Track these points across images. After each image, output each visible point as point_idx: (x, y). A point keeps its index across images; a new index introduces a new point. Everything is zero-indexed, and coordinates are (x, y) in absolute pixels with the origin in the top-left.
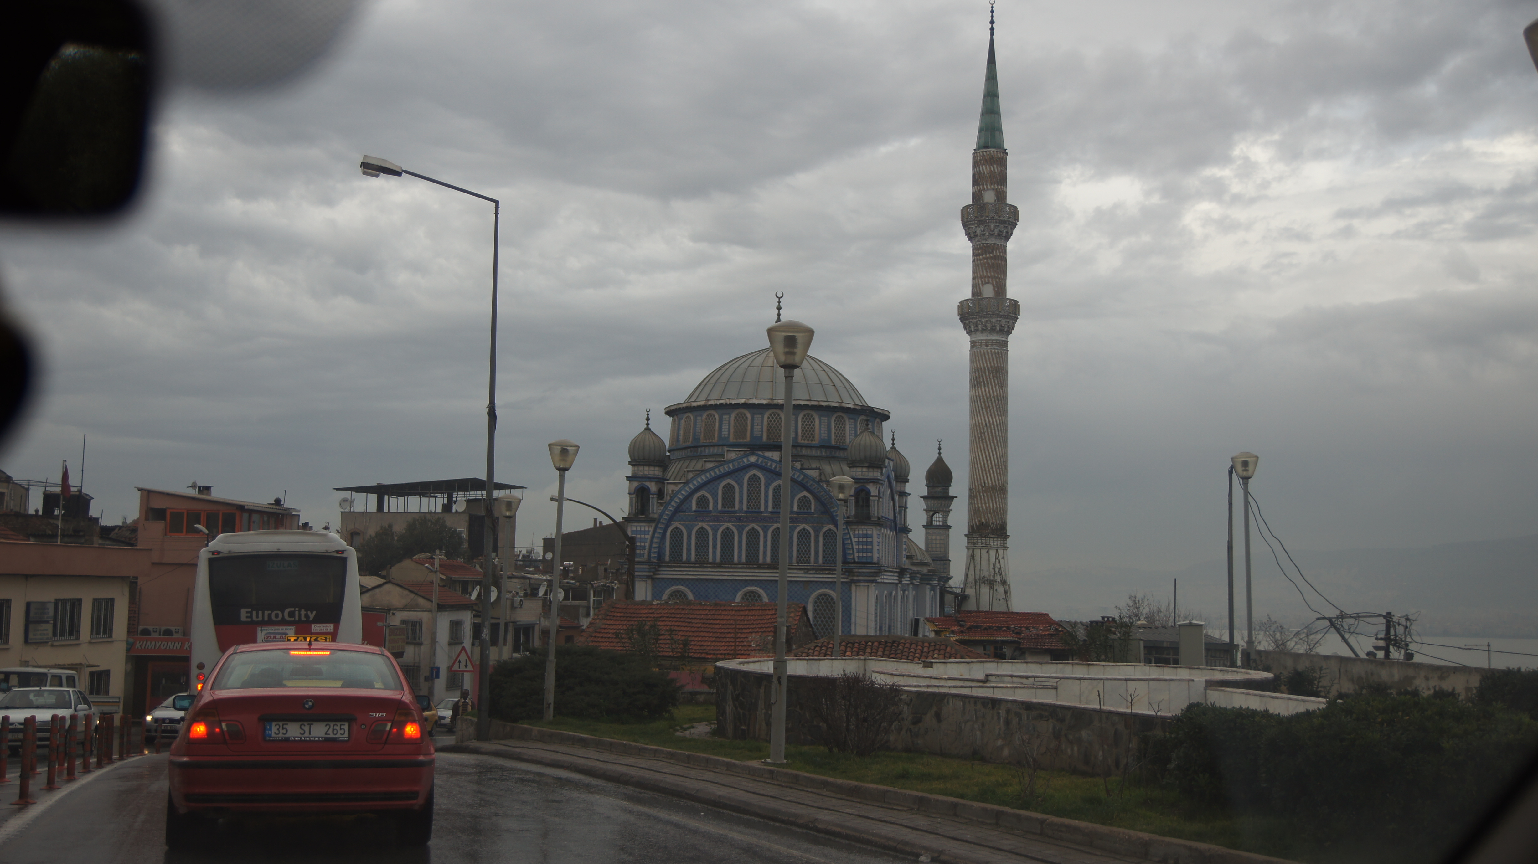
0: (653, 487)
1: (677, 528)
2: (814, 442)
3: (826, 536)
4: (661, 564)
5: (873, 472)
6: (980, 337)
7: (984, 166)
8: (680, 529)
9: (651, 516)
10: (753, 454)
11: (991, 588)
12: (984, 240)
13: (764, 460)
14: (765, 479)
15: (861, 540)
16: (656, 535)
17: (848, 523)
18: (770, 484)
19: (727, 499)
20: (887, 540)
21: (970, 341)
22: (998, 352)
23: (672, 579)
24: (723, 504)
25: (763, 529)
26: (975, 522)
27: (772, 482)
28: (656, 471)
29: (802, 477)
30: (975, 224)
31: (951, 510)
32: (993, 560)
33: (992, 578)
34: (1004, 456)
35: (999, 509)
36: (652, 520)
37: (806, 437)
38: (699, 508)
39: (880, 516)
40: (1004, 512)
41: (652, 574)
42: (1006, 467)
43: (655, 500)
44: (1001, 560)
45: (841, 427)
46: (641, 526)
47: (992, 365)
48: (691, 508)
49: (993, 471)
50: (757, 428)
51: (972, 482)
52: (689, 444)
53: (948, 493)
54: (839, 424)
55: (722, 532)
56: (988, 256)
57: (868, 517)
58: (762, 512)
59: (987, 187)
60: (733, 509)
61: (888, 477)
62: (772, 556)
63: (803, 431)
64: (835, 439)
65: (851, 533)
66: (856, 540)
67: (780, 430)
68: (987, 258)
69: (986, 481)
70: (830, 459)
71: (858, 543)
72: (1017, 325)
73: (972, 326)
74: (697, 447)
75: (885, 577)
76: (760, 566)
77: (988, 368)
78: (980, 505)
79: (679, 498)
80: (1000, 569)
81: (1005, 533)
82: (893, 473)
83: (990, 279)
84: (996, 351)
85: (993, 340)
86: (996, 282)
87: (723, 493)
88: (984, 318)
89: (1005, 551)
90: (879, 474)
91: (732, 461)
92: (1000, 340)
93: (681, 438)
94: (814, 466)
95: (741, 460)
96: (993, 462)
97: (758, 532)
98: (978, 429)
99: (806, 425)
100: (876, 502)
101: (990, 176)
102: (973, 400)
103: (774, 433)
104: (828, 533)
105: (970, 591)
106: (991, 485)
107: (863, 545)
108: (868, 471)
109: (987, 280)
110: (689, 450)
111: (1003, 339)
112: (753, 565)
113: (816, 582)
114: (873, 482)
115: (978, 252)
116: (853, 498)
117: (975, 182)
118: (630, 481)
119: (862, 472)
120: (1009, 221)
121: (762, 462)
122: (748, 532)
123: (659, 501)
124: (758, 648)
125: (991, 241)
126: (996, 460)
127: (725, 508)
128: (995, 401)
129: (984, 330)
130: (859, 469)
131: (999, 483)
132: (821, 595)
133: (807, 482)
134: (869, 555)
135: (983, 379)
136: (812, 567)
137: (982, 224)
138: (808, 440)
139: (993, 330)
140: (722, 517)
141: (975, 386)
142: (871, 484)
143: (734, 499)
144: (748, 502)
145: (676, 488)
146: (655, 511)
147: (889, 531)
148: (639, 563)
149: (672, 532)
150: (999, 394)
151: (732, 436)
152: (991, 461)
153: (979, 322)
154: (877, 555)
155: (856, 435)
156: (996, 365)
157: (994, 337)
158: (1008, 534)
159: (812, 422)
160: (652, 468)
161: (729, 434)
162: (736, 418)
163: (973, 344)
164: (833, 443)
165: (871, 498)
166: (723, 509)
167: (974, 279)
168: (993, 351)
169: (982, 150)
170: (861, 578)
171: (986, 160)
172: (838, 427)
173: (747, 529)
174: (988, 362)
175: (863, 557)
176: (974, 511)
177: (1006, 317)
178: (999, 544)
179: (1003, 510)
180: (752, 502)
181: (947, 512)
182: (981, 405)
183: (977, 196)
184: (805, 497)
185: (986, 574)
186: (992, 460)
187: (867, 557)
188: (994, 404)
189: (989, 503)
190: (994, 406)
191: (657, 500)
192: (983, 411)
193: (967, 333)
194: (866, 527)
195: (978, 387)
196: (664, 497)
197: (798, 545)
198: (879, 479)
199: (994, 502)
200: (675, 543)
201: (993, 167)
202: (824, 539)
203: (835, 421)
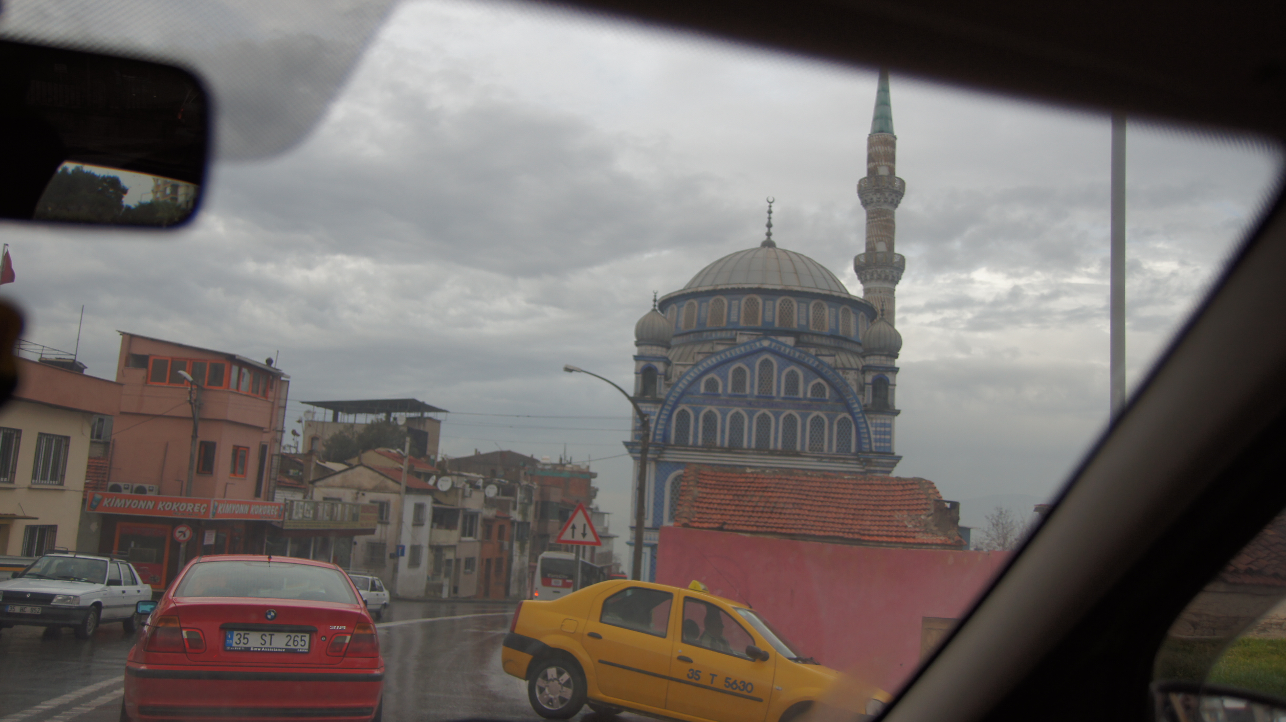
175: (880, 447)
184: (819, 384)
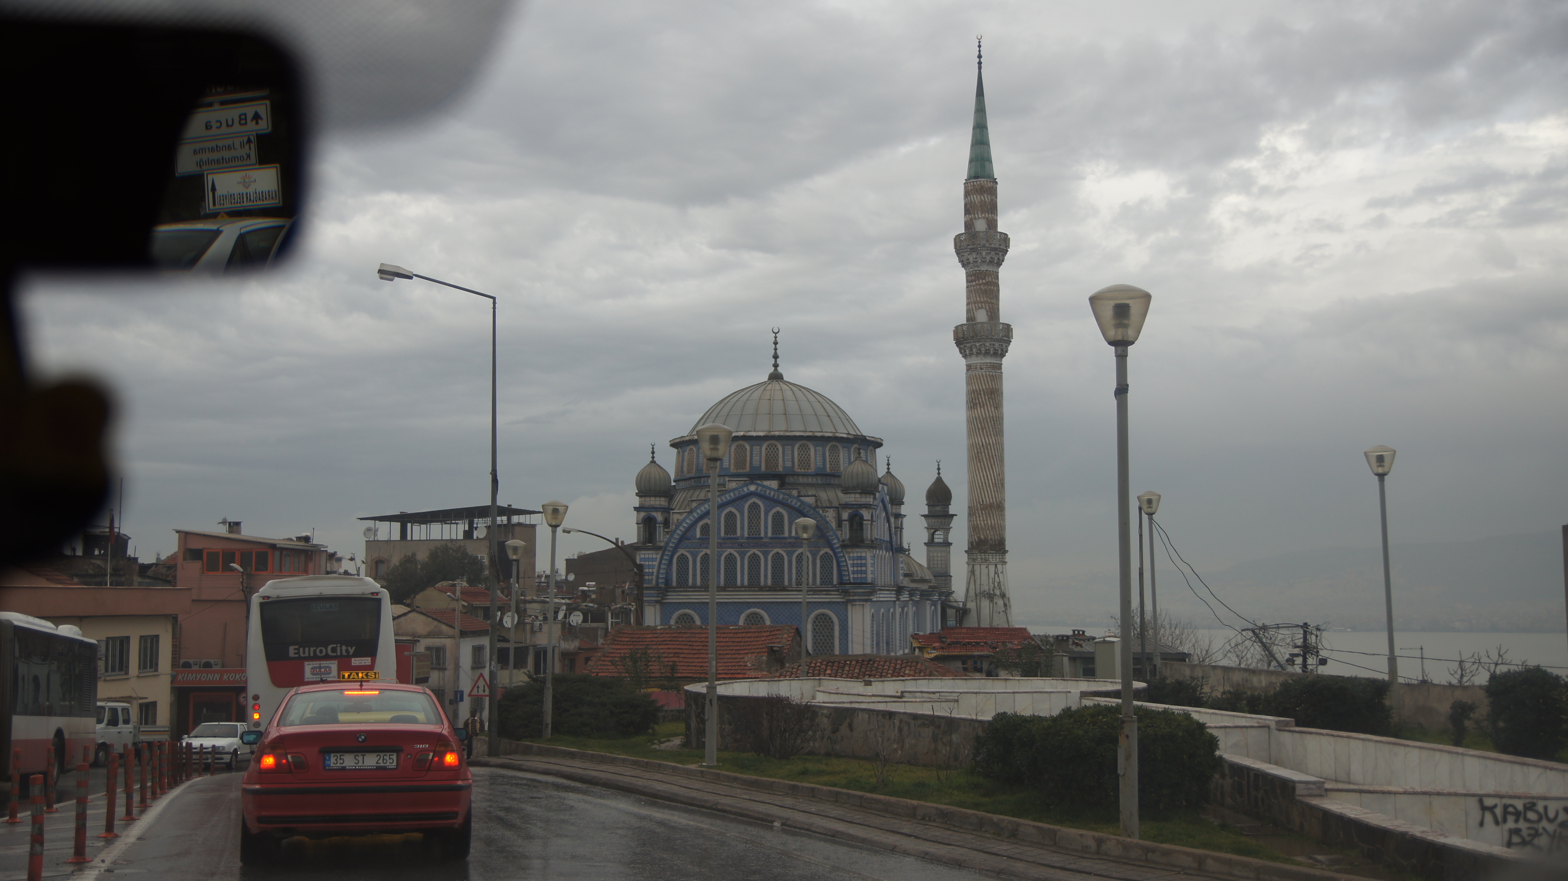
0: (659, 517)
1: (682, 555)
2: (810, 471)
3: (823, 559)
4: (668, 589)
5: (866, 497)
6: (975, 360)
7: (975, 196)
8: (685, 555)
9: (658, 544)
10: (752, 483)
11: (991, 601)
12: (976, 267)
13: (763, 489)
14: (764, 506)
15: (855, 562)
16: (663, 562)
17: (844, 546)
18: (769, 511)
19: (729, 526)
20: (883, 561)
21: (966, 365)
22: (992, 374)
23: (680, 603)
24: (725, 532)
25: (763, 554)
26: (975, 538)
27: (771, 509)
28: (662, 502)
29: (799, 504)
30: (967, 251)
31: (952, 528)
32: (992, 574)
33: (992, 592)
34: (1001, 474)
35: (997, 525)
36: (659, 548)
37: (803, 466)
38: (703, 535)
39: (873, 539)
40: (1002, 528)
41: (660, 599)
42: (1003, 485)
43: (662, 529)
44: (1000, 575)
45: (835, 456)
46: (648, 554)
47: (987, 387)
48: (696, 536)
49: (990, 489)
50: (756, 459)
51: (971, 501)
52: (693, 475)
53: (948, 511)
54: (834, 453)
55: (726, 558)
56: (981, 282)
57: (862, 541)
58: (762, 538)
59: (978, 216)
60: (735, 536)
61: (883, 501)
62: (773, 579)
63: (799, 460)
64: (830, 467)
65: (846, 556)
66: (851, 562)
67: (777, 460)
68: (980, 285)
69: (984, 499)
70: (826, 486)
71: (853, 565)
72: (1011, 348)
73: (967, 350)
74: (700, 478)
75: (881, 596)
76: (762, 589)
77: (983, 390)
78: (978, 522)
79: (684, 527)
80: (999, 583)
81: (1004, 548)
82: (888, 497)
83: (983, 304)
84: (991, 373)
85: (987, 363)
86: (989, 307)
87: (725, 521)
88: (978, 342)
89: (1004, 566)
90: (872, 500)
91: (733, 490)
92: (994, 363)
93: (685, 469)
94: (810, 494)
95: (741, 489)
96: (990, 481)
97: (759, 557)
98: (975, 449)
99: (802, 455)
100: (869, 526)
101: (981, 206)
102: (971, 421)
103: (772, 463)
104: (825, 556)
105: (971, 605)
106: (988, 503)
107: (857, 567)
108: (861, 497)
109: (980, 305)
110: (693, 480)
111: (997, 362)
112: (754, 588)
113: (815, 602)
114: (866, 507)
115: (971, 278)
116: (847, 522)
117: (967, 211)
118: (637, 511)
119: (855, 498)
120: (1000, 248)
121: (761, 491)
122: (749, 557)
123: (666, 530)
124: (753, 667)
125: (984, 268)
126: (993, 478)
127: (727, 535)
128: (991, 422)
129: (978, 354)
130: (853, 496)
131: (996, 501)
132: (819, 615)
133: (804, 509)
134: (864, 576)
135: (979, 401)
136: (810, 589)
137: (974, 252)
138: (804, 469)
139: (987, 353)
140: (725, 544)
141: (971, 407)
142: (864, 509)
143: (736, 526)
144: (749, 529)
145: (681, 517)
146: (662, 540)
147: (884, 551)
148: (647, 588)
149: (678, 558)
150: (994, 415)
151: (732, 467)
152: (988, 480)
153: (973, 346)
154: (872, 576)
155: (850, 463)
156: (991, 387)
157: (989, 360)
158: (1006, 549)
159: (807, 452)
160: (658, 499)
161: (730, 465)
162: (736, 449)
163: (969, 367)
164: (828, 470)
165: (864, 522)
166: (726, 536)
167: (968, 304)
168: (988, 373)
169: (973, 180)
170: (856, 598)
171: (977, 190)
172: (833, 456)
173: (749, 554)
174: (983, 384)
176: (974, 529)
177: (999, 340)
178: (998, 560)
179: (1001, 527)
180: (753, 529)
181: (947, 529)
182: (978, 425)
183: (968, 225)
185: (986, 588)
186: (990, 479)
187: (861, 578)
188: (990, 424)
189: (987, 520)
190: (990, 427)
191: (664, 529)
192: (979, 432)
193: (963, 357)
194: (860, 550)
195: (974, 409)
196: (669, 526)
197: (797, 568)
198: (871, 505)
199: (992, 519)
200: (681, 569)
201: (984, 197)
202: (821, 562)
203: (829, 450)
